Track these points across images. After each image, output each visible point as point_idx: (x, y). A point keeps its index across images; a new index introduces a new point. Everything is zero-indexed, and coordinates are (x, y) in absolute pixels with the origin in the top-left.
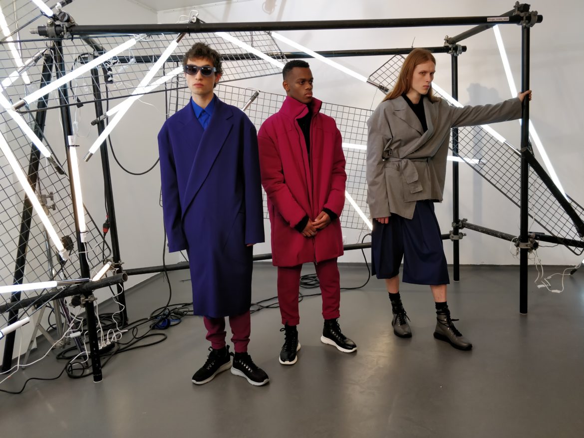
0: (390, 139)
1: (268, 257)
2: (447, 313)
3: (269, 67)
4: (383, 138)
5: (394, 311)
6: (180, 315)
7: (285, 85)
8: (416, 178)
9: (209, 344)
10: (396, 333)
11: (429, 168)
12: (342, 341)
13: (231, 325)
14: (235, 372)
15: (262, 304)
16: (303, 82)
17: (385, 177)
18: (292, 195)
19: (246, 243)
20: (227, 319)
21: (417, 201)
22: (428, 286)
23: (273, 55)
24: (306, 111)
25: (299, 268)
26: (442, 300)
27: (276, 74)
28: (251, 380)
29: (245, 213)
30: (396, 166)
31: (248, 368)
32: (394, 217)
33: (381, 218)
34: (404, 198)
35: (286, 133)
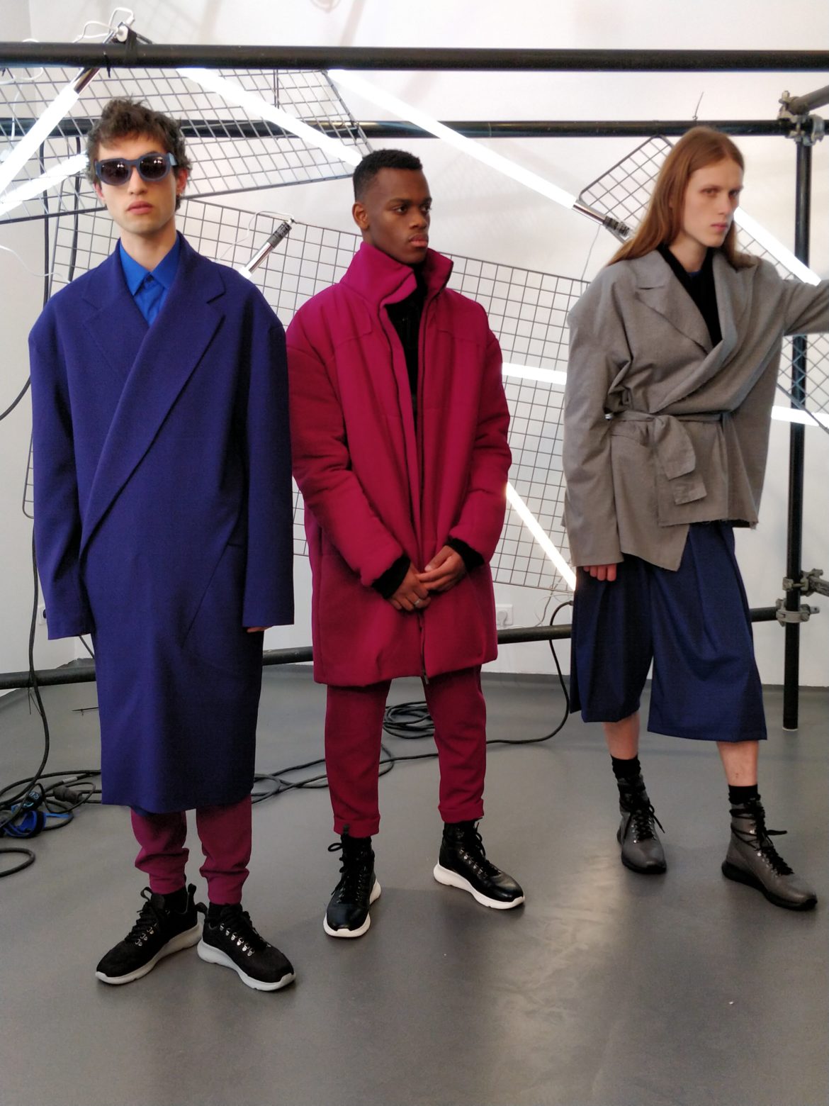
0: (625, 363)
1: (303, 656)
2: (758, 814)
3: (320, 160)
4: (607, 360)
5: (625, 805)
6: (70, 803)
7: (358, 214)
8: (690, 465)
9: (144, 879)
10: (628, 863)
11: (723, 439)
12: (488, 880)
13: (202, 832)
14: (209, 953)
15: (287, 778)
16: (404, 207)
17: (609, 461)
18: (366, 502)
19: (245, 625)
20: (191, 815)
21: (693, 525)
22: (711, 745)
23: (330, 127)
24: (410, 285)
25: (382, 688)
26: (746, 782)
27: (336, 178)
28: (249, 975)
29: (244, 547)
30: (638, 432)
31: (242, 946)
32: (630, 565)
33: (597, 567)
34: (657, 515)
35: (358, 339)
